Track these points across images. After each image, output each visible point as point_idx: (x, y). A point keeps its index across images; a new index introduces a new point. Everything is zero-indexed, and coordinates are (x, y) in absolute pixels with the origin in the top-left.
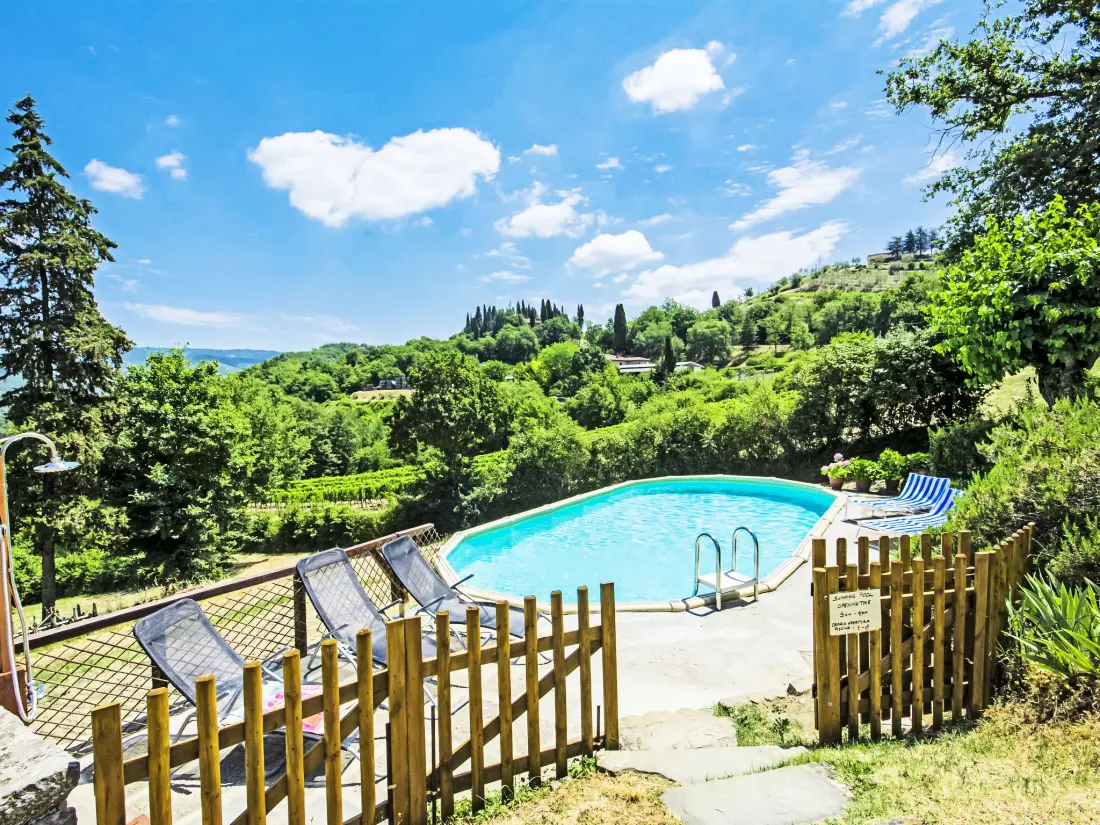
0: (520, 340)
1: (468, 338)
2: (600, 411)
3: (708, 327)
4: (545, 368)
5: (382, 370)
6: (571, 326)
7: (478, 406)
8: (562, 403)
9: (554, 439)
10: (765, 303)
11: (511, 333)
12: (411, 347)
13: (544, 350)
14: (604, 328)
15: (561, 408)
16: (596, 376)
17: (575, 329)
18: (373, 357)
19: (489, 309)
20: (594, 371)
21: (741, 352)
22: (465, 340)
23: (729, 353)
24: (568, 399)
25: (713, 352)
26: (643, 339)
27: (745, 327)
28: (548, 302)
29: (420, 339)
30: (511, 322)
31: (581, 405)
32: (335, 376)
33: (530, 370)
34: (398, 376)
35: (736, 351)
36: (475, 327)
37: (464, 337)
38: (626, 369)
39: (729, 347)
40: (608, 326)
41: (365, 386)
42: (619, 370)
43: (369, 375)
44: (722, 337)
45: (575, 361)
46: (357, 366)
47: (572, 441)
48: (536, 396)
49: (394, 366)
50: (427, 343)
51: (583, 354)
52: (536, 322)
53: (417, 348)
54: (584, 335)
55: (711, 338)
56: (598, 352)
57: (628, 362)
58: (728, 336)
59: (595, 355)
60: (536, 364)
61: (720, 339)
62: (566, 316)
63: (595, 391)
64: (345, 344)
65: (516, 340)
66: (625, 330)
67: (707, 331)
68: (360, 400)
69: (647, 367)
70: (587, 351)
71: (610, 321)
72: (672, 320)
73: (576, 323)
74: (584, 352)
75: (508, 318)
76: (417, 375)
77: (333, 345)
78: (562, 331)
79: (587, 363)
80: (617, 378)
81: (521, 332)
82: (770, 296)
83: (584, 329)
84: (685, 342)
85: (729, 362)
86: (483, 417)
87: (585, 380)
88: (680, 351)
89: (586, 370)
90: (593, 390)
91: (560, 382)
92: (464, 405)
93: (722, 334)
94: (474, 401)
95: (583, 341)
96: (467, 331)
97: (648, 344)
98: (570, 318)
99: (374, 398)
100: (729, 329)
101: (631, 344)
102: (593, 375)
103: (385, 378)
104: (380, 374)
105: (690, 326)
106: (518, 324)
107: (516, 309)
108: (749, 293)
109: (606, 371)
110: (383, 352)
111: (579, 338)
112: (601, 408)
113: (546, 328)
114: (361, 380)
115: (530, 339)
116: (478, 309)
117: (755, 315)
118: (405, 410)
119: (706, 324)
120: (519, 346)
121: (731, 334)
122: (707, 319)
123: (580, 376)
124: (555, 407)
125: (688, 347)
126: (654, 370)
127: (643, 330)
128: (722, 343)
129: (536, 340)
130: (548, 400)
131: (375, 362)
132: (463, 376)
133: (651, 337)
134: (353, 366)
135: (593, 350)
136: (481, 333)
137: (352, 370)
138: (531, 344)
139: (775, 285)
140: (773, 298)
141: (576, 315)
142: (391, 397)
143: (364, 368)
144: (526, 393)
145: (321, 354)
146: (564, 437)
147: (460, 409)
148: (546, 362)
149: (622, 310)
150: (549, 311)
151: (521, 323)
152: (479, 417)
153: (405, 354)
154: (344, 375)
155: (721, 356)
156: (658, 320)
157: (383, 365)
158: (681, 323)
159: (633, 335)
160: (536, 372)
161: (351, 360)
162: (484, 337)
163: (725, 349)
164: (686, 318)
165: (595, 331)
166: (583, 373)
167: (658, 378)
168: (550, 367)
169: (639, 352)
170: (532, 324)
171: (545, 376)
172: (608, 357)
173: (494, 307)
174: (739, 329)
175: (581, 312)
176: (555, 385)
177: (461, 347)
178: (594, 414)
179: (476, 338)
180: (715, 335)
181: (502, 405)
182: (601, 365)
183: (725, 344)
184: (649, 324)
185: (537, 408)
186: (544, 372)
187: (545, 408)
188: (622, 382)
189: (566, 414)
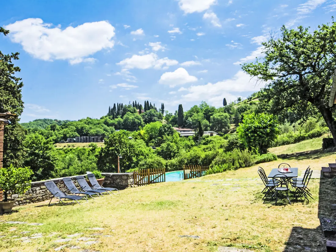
0: (134, 120)
1: (109, 118)
2: (171, 153)
3: (219, 116)
4: (146, 133)
5: (68, 133)
6: (158, 113)
7: (128, 151)
8: (154, 150)
9: (154, 162)
10: (245, 105)
11: (130, 117)
12: (83, 122)
13: (146, 126)
14: (173, 115)
15: (154, 151)
16: (169, 137)
17: (160, 115)
18: (64, 127)
19: (120, 104)
20: (168, 135)
21: (234, 127)
22: (108, 119)
23: (229, 128)
24: (157, 148)
25: (222, 127)
26: (191, 120)
27: (236, 116)
28: (148, 102)
29: (86, 118)
30: (130, 111)
31: (163, 150)
32: (45, 136)
33: (140, 134)
34: (76, 136)
35: (232, 126)
36: (113, 113)
37: (107, 118)
38: (183, 134)
39: (229, 125)
40: (175, 114)
41: (60, 141)
42: (179, 135)
43: (62, 136)
44: (225, 120)
45: (160, 131)
46: (56, 131)
47: (160, 163)
48: (143, 146)
49: (74, 131)
50: (90, 120)
51: (164, 128)
52: (142, 111)
53: (85, 123)
54: (164, 118)
55: (221, 120)
56: (171, 127)
57: (184, 131)
58: (228, 120)
59: (169, 128)
60: (142, 132)
61: (225, 121)
62: (156, 109)
63: (169, 145)
64: (46, 119)
65: (132, 120)
66: (183, 117)
67: (219, 117)
68: (58, 148)
69: (192, 133)
70: (166, 126)
71: (176, 112)
72: (204, 112)
73: (161, 112)
74: (164, 126)
75: (129, 109)
76: (107, 141)
77: (40, 120)
78: (154, 116)
79: (165, 131)
80: (179, 138)
81: (135, 116)
82: (248, 101)
83: (165, 114)
84: (210, 122)
85: (229, 131)
86: (130, 155)
87: (164, 139)
88: (206, 126)
89: (165, 135)
90: (168, 144)
91: (153, 140)
92: (124, 151)
93: (226, 119)
94: (127, 150)
95: (164, 120)
96: (109, 115)
97: (193, 123)
98: (158, 109)
99: (65, 147)
100: (228, 117)
101: (186, 123)
102: (168, 137)
103: (70, 137)
104: (68, 135)
105: (212, 115)
106: (133, 112)
107: (132, 105)
108: (239, 100)
109: (174, 135)
110: (69, 125)
111: (162, 119)
112: (171, 152)
113: (146, 114)
114: (58, 138)
115: (139, 119)
116: (115, 104)
117: (240, 110)
118: (104, 152)
119: (218, 114)
120: (134, 123)
121: (229, 119)
122: (219, 112)
123: (162, 137)
124: (151, 151)
125: (211, 125)
126: (194, 135)
127: (191, 116)
128: (226, 123)
129: (142, 120)
130: (148, 148)
131: (64, 129)
132: (123, 141)
133: (195, 120)
134: (54, 131)
135: (168, 126)
136: (116, 116)
137: (53, 133)
138: (140, 122)
139: (251, 96)
140: (249, 102)
141: (160, 108)
142: (73, 146)
143: (60, 132)
144: (138, 145)
145: (34, 124)
146: (157, 162)
147: (122, 152)
148: (147, 131)
149: (182, 107)
150: (148, 106)
151: (135, 111)
152: (129, 155)
153: (80, 126)
154: (49, 135)
155: (225, 129)
156: (198, 112)
157: (69, 131)
158: (208, 113)
159: (187, 119)
160: (142, 135)
161: (53, 128)
162: (117, 118)
163: (227, 126)
164: (210, 111)
165: (169, 116)
166: (163, 136)
167: (196, 139)
168: (149, 133)
169: (190, 126)
170: (140, 112)
171: (147, 137)
172: (175, 129)
173: (122, 104)
174: (233, 116)
175: (163, 107)
176: (151, 141)
177: (106, 123)
178: (168, 154)
179: (113, 118)
180: (223, 119)
181: (136, 151)
182: (172, 133)
183: (227, 123)
184: (194, 113)
185: (143, 151)
186: (146, 135)
187: (147, 152)
188: (181, 140)
189: (156, 154)
